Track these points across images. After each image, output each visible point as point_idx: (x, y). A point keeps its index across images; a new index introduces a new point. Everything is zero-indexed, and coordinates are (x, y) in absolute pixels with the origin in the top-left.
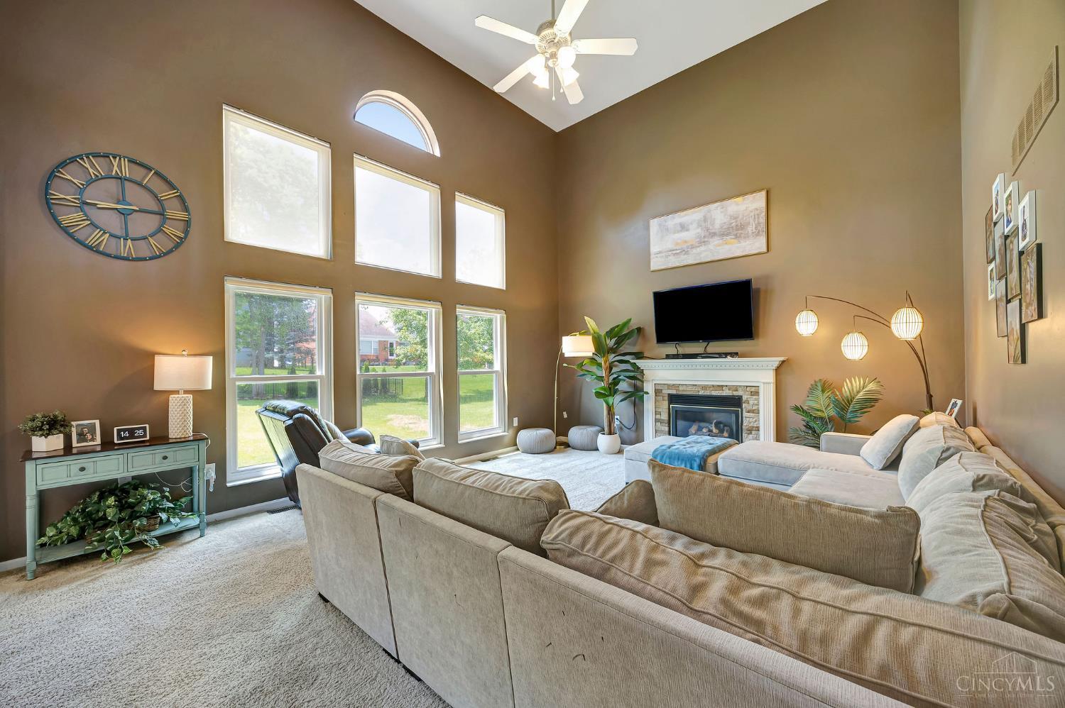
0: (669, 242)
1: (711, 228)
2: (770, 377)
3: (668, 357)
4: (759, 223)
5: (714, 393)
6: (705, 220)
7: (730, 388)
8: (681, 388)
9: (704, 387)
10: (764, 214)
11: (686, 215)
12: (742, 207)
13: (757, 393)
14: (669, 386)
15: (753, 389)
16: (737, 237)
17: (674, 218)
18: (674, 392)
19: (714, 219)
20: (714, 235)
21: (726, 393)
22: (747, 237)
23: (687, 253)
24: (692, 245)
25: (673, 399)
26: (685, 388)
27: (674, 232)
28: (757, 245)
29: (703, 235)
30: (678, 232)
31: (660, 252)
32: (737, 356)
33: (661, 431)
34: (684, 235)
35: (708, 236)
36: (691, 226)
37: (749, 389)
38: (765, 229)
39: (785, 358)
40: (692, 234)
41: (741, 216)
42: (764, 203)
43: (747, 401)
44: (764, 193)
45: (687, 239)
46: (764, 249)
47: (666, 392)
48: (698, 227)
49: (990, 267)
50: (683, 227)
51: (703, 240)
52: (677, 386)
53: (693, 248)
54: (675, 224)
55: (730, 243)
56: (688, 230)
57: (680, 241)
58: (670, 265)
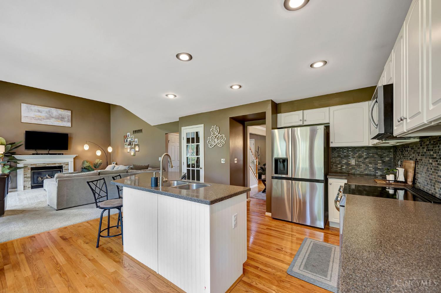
0: (32, 114)
1: (52, 115)
2: (72, 160)
3: (33, 154)
4: (69, 119)
5: (52, 165)
6: (49, 112)
7: (58, 163)
8: (37, 165)
9: (48, 164)
10: (70, 117)
11: (41, 108)
12: (64, 113)
13: (68, 164)
14: (31, 165)
15: (67, 163)
16: (61, 120)
17: (35, 107)
18: (34, 166)
19: (53, 113)
20: (53, 117)
21: (57, 165)
22: (65, 121)
23: (41, 120)
24: (43, 118)
25: (32, 169)
26: (39, 165)
27: (35, 112)
28: (69, 124)
29: (48, 116)
30: (37, 112)
31: (27, 117)
32: (63, 154)
33: (27, 181)
34: (39, 114)
35: (50, 117)
36: (42, 112)
37: (65, 163)
38: (71, 121)
39: (77, 155)
40: (43, 115)
41: (63, 115)
42: (70, 114)
43: (65, 167)
44: (70, 111)
45: (41, 116)
46: (71, 126)
47: (30, 167)
48: (46, 113)
49: (125, 143)
50: (39, 111)
51: (48, 118)
52: (36, 164)
53: (44, 119)
54: (35, 109)
55: (59, 122)
56: (41, 113)
57: (37, 115)
58: (32, 122)
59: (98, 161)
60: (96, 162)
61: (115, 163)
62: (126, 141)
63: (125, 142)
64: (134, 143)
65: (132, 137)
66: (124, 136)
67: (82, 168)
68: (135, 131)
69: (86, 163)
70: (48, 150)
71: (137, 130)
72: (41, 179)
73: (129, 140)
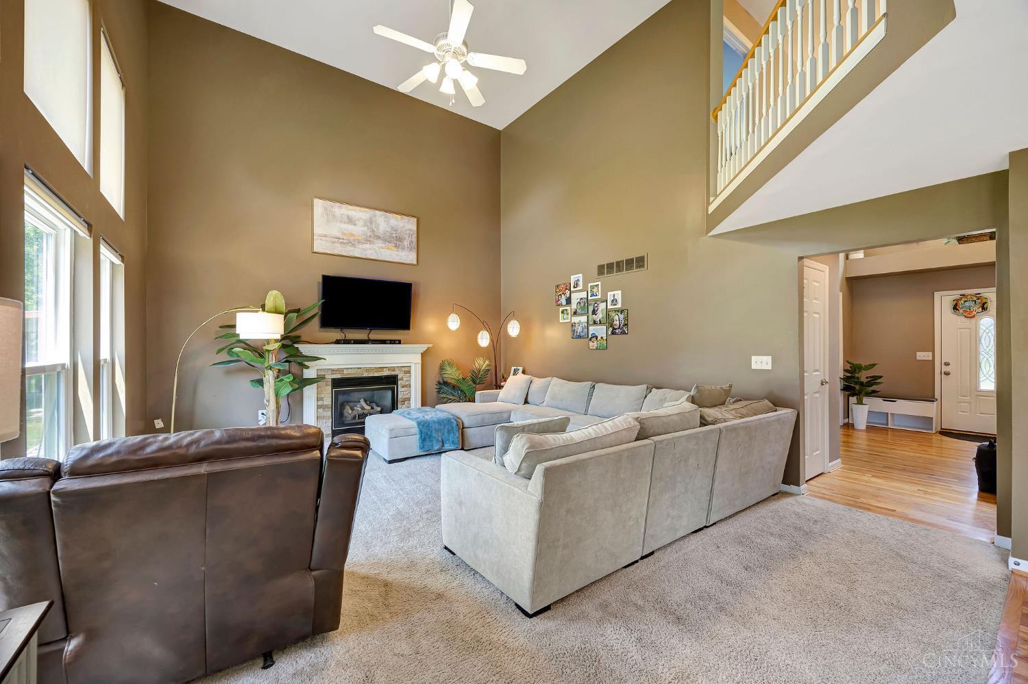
0: (335, 229)
1: (376, 231)
2: (418, 359)
3: (338, 342)
4: (412, 241)
5: (376, 374)
6: (371, 222)
7: (389, 368)
8: (345, 372)
9: (368, 370)
10: (415, 235)
11: (353, 210)
12: (401, 224)
13: (409, 372)
14: (333, 371)
15: (406, 369)
16: (396, 246)
17: (341, 208)
18: (339, 376)
19: (379, 225)
20: (378, 238)
21: (386, 373)
22: (403, 249)
23: (353, 245)
24: (358, 240)
25: (337, 383)
26: (350, 371)
27: (341, 222)
28: (410, 257)
29: (369, 234)
30: (345, 223)
31: (325, 236)
32: (400, 342)
33: (324, 417)
34: (350, 227)
35: (373, 237)
36: (358, 222)
37: (403, 369)
38: (416, 247)
39: (430, 346)
40: (359, 230)
41: (399, 231)
42: (415, 228)
43: (402, 379)
44: (415, 219)
45: (354, 233)
46: (415, 262)
47: (330, 377)
48: (365, 225)
49: (561, 309)
50: (350, 221)
51: (368, 239)
52: (342, 370)
53: (359, 242)
54: (343, 214)
55: (391, 249)
56: (354, 225)
57: (346, 232)
58: (336, 252)
59: (482, 364)
60: (477, 365)
61: (521, 369)
62: (563, 301)
63: (561, 305)
64: (602, 306)
65: (592, 287)
66: (558, 286)
67: (439, 383)
68: (610, 266)
69: (448, 368)
70: (367, 331)
71: (618, 263)
72: (350, 412)
73: (576, 298)
